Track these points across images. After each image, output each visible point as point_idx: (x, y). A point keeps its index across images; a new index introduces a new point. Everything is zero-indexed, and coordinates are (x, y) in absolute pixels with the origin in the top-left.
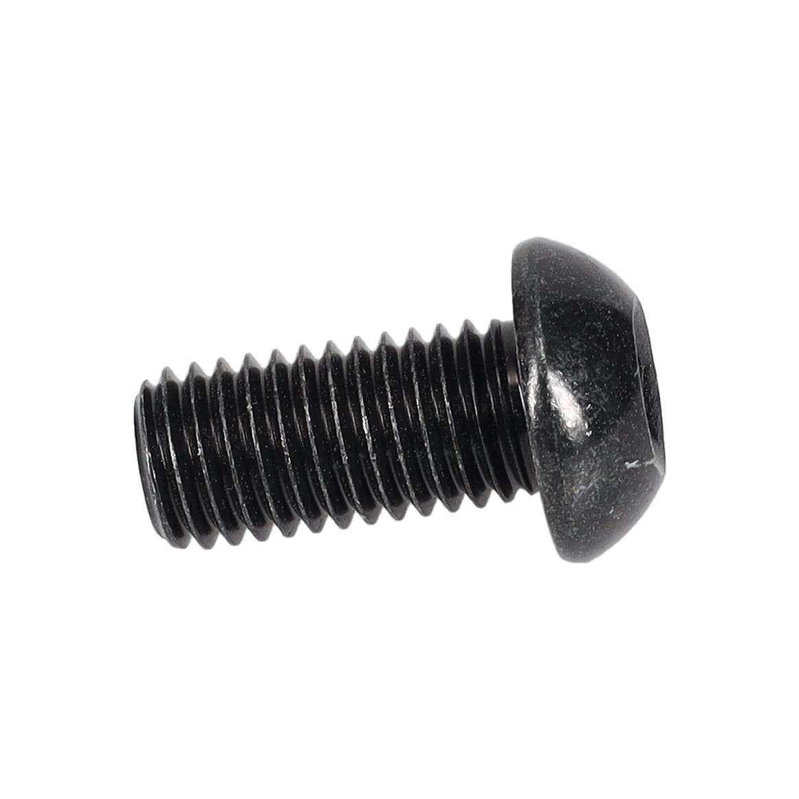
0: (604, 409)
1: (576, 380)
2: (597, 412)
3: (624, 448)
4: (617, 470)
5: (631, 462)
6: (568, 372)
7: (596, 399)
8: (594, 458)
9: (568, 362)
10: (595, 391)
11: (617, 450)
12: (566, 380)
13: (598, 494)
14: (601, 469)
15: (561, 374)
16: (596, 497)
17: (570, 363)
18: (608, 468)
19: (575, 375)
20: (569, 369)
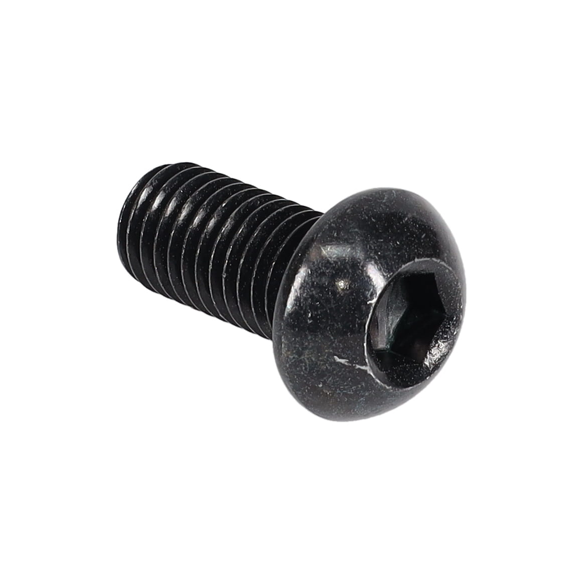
0: (328, 311)
1: (318, 281)
2: (322, 310)
3: (336, 345)
4: (325, 357)
5: (340, 357)
6: (315, 274)
7: (324, 301)
8: (308, 340)
9: (319, 268)
10: (328, 296)
11: (329, 344)
12: (310, 278)
13: (308, 366)
14: (312, 350)
15: (310, 272)
16: (306, 369)
17: (320, 269)
18: (318, 353)
19: (319, 278)
20: (317, 272)
